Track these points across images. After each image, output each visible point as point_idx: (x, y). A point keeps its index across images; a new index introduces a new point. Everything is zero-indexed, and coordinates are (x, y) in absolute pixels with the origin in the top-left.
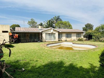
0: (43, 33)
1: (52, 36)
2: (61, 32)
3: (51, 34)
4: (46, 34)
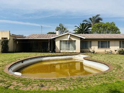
0: (56, 40)
1: (71, 45)
2: (84, 38)
3: (69, 41)
4: (61, 41)
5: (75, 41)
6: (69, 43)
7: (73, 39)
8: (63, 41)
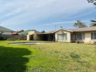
0: (55, 33)
3: (63, 34)
4: (58, 34)
5: (67, 34)
6: (63, 36)
7: (65, 33)
8: (59, 34)
